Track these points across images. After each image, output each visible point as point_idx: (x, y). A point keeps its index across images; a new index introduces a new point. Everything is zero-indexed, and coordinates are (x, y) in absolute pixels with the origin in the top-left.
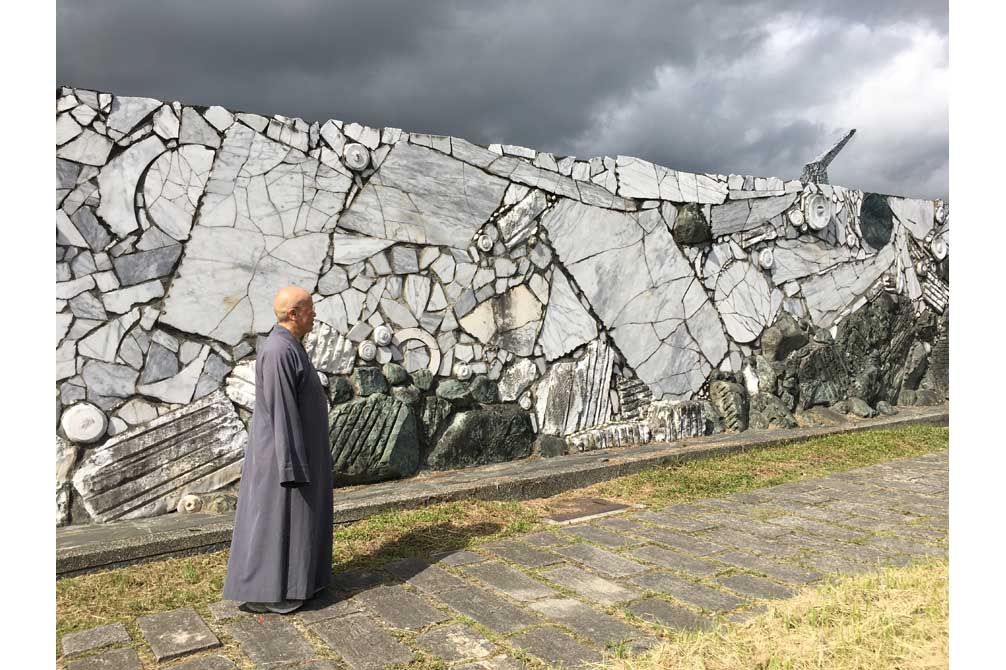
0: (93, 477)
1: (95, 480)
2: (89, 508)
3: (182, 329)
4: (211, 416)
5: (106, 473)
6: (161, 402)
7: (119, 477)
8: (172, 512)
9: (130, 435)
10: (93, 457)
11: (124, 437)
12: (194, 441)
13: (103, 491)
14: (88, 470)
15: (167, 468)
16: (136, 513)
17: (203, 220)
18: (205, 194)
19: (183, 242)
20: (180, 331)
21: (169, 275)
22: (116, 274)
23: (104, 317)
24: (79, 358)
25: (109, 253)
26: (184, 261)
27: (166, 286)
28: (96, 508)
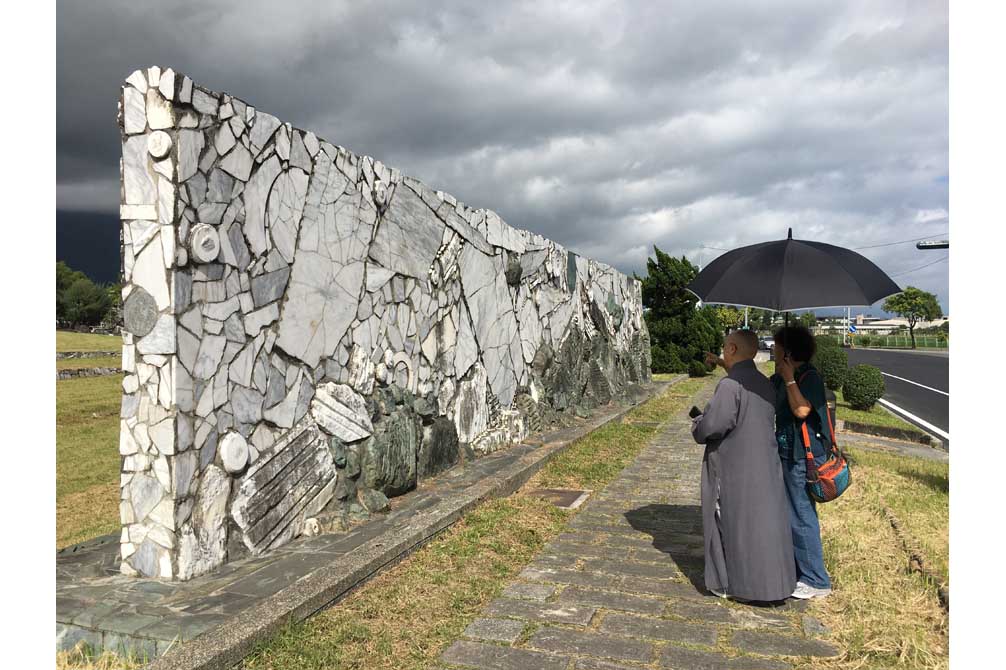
0: (248, 509)
1: (250, 511)
2: (247, 541)
3: (289, 353)
4: (311, 439)
5: (255, 503)
6: (276, 426)
7: (266, 506)
8: (297, 537)
9: (264, 462)
10: (243, 487)
11: (260, 465)
12: (304, 465)
13: (256, 522)
14: (242, 502)
15: (293, 494)
16: (279, 542)
17: (302, 244)
18: (302, 219)
19: (290, 264)
20: (286, 354)
21: (282, 299)
22: (252, 294)
23: (244, 340)
24: (230, 383)
25: (249, 273)
26: (291, 285)
27: (280, 308)
28: (253, 541)
